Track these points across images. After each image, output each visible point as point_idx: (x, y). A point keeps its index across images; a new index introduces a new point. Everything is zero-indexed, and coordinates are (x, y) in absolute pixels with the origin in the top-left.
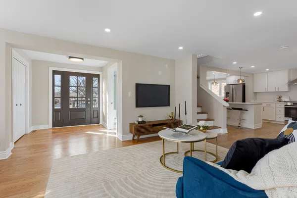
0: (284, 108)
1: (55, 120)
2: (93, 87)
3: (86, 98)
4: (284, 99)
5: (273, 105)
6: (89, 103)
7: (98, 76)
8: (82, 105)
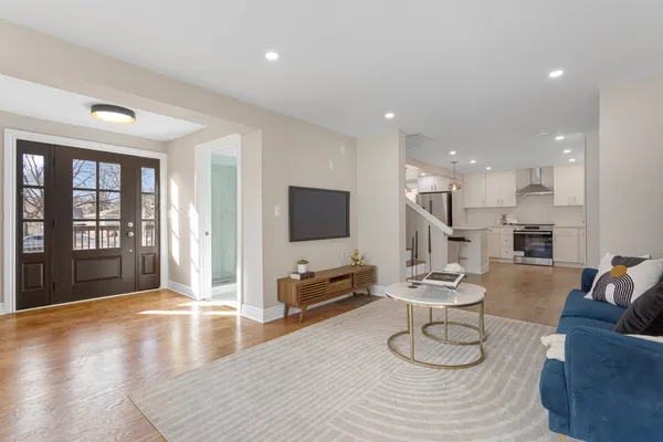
0: (512, 237)
1: (26, 287)
2: (141, 193)
3: (124, 220)
4: (509, 220)
5: (496, 231)
6: (132, 234)
7: (155, 164)
8: (110, 241)
